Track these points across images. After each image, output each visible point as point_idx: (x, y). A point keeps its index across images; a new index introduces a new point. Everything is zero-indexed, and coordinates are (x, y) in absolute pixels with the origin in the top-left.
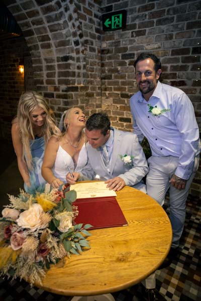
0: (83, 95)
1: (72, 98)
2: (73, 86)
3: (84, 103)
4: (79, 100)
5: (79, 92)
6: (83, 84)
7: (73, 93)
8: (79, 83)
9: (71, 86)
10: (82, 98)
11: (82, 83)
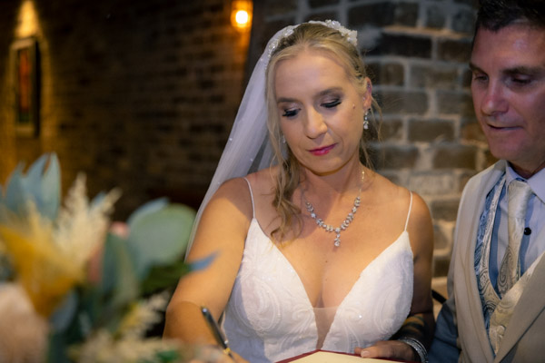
0: (451, 77)
1: (401, 83)
2: (409, 31)
3: (451, 111)
4: (432, 93)
5: (434, 63)
6: (455, 28)
7: (406, 63)
8: (435, 23)
9: (396, 30)
10: (444, 86)
11: (449, 21)
